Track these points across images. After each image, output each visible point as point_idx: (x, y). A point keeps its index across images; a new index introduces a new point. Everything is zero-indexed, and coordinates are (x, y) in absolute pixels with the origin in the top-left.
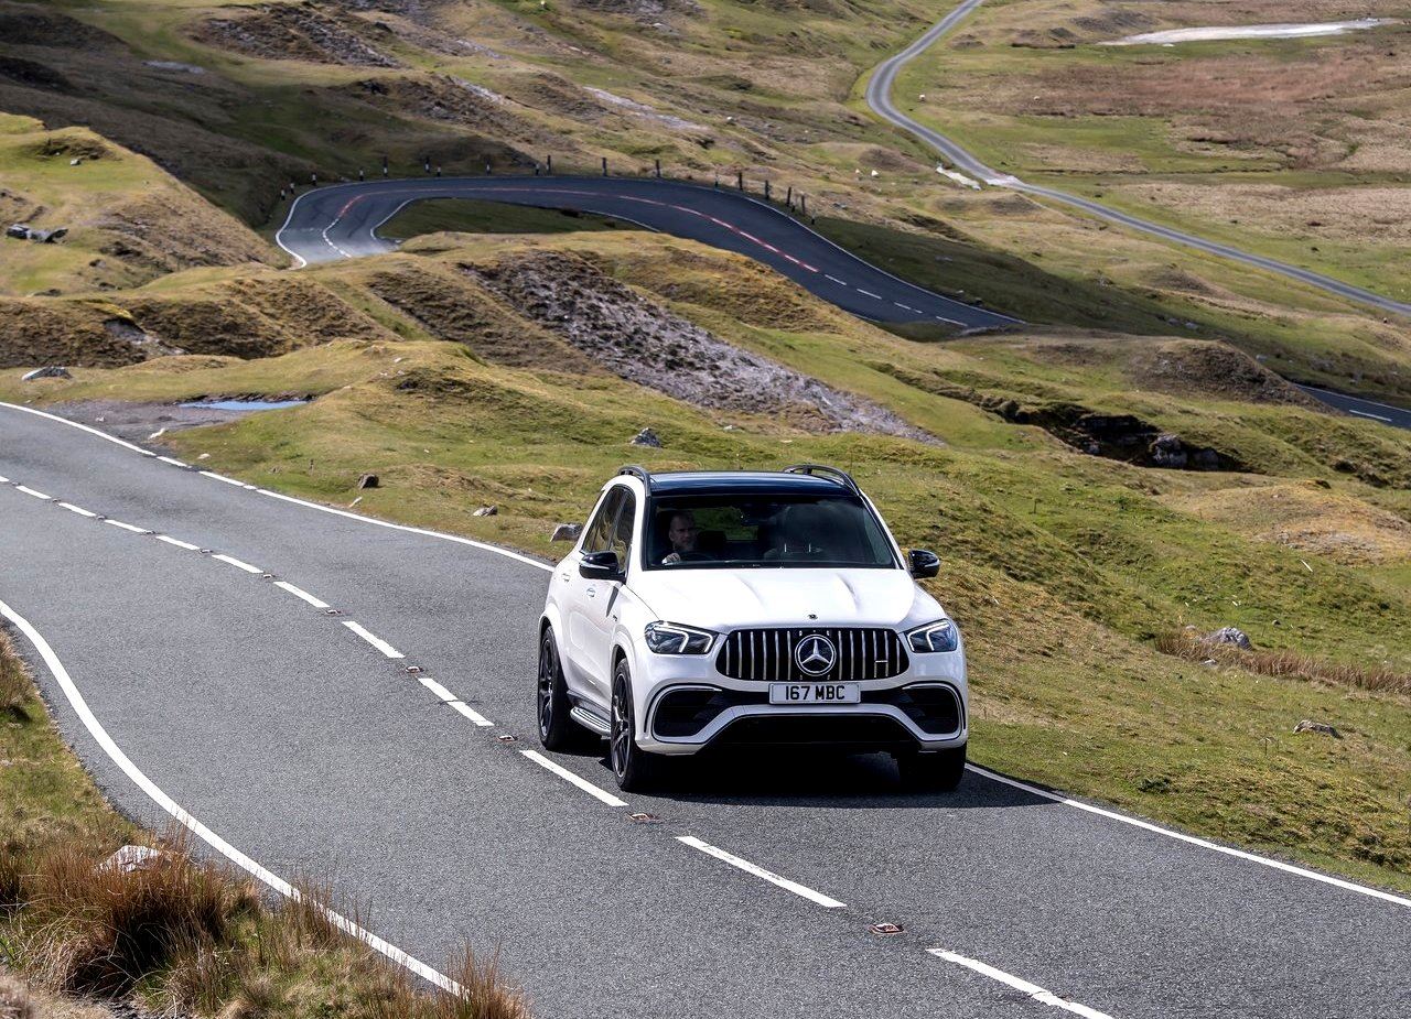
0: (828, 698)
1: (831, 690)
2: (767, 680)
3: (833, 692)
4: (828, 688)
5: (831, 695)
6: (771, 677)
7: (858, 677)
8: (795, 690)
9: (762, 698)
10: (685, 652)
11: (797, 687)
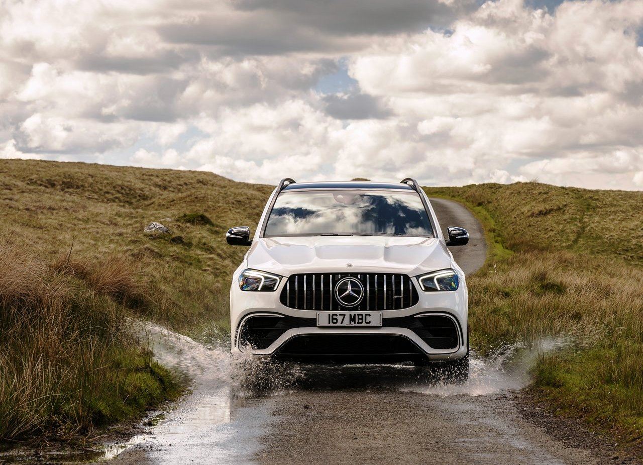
0: (358, 323)
1: (360, 317)
2: (315, 310)
3: (362, 319)
4: (358, 315)
5: (360, 321)
6: (318, 308)
7: (380, 308)
8: (335, 317)
9: (312, 322)
10: (262, 290)
11: (337, 315)
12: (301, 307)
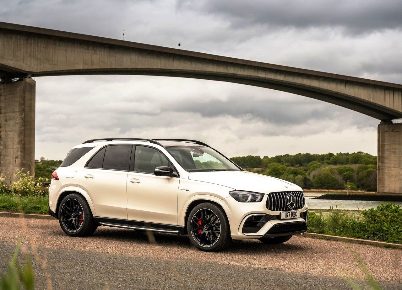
2: (280, 210)
4: (294, 212)
5: (294, 215)
9: (278, 217)
10: (250, 202)
11: (287, 213)
12: (274, 210)
